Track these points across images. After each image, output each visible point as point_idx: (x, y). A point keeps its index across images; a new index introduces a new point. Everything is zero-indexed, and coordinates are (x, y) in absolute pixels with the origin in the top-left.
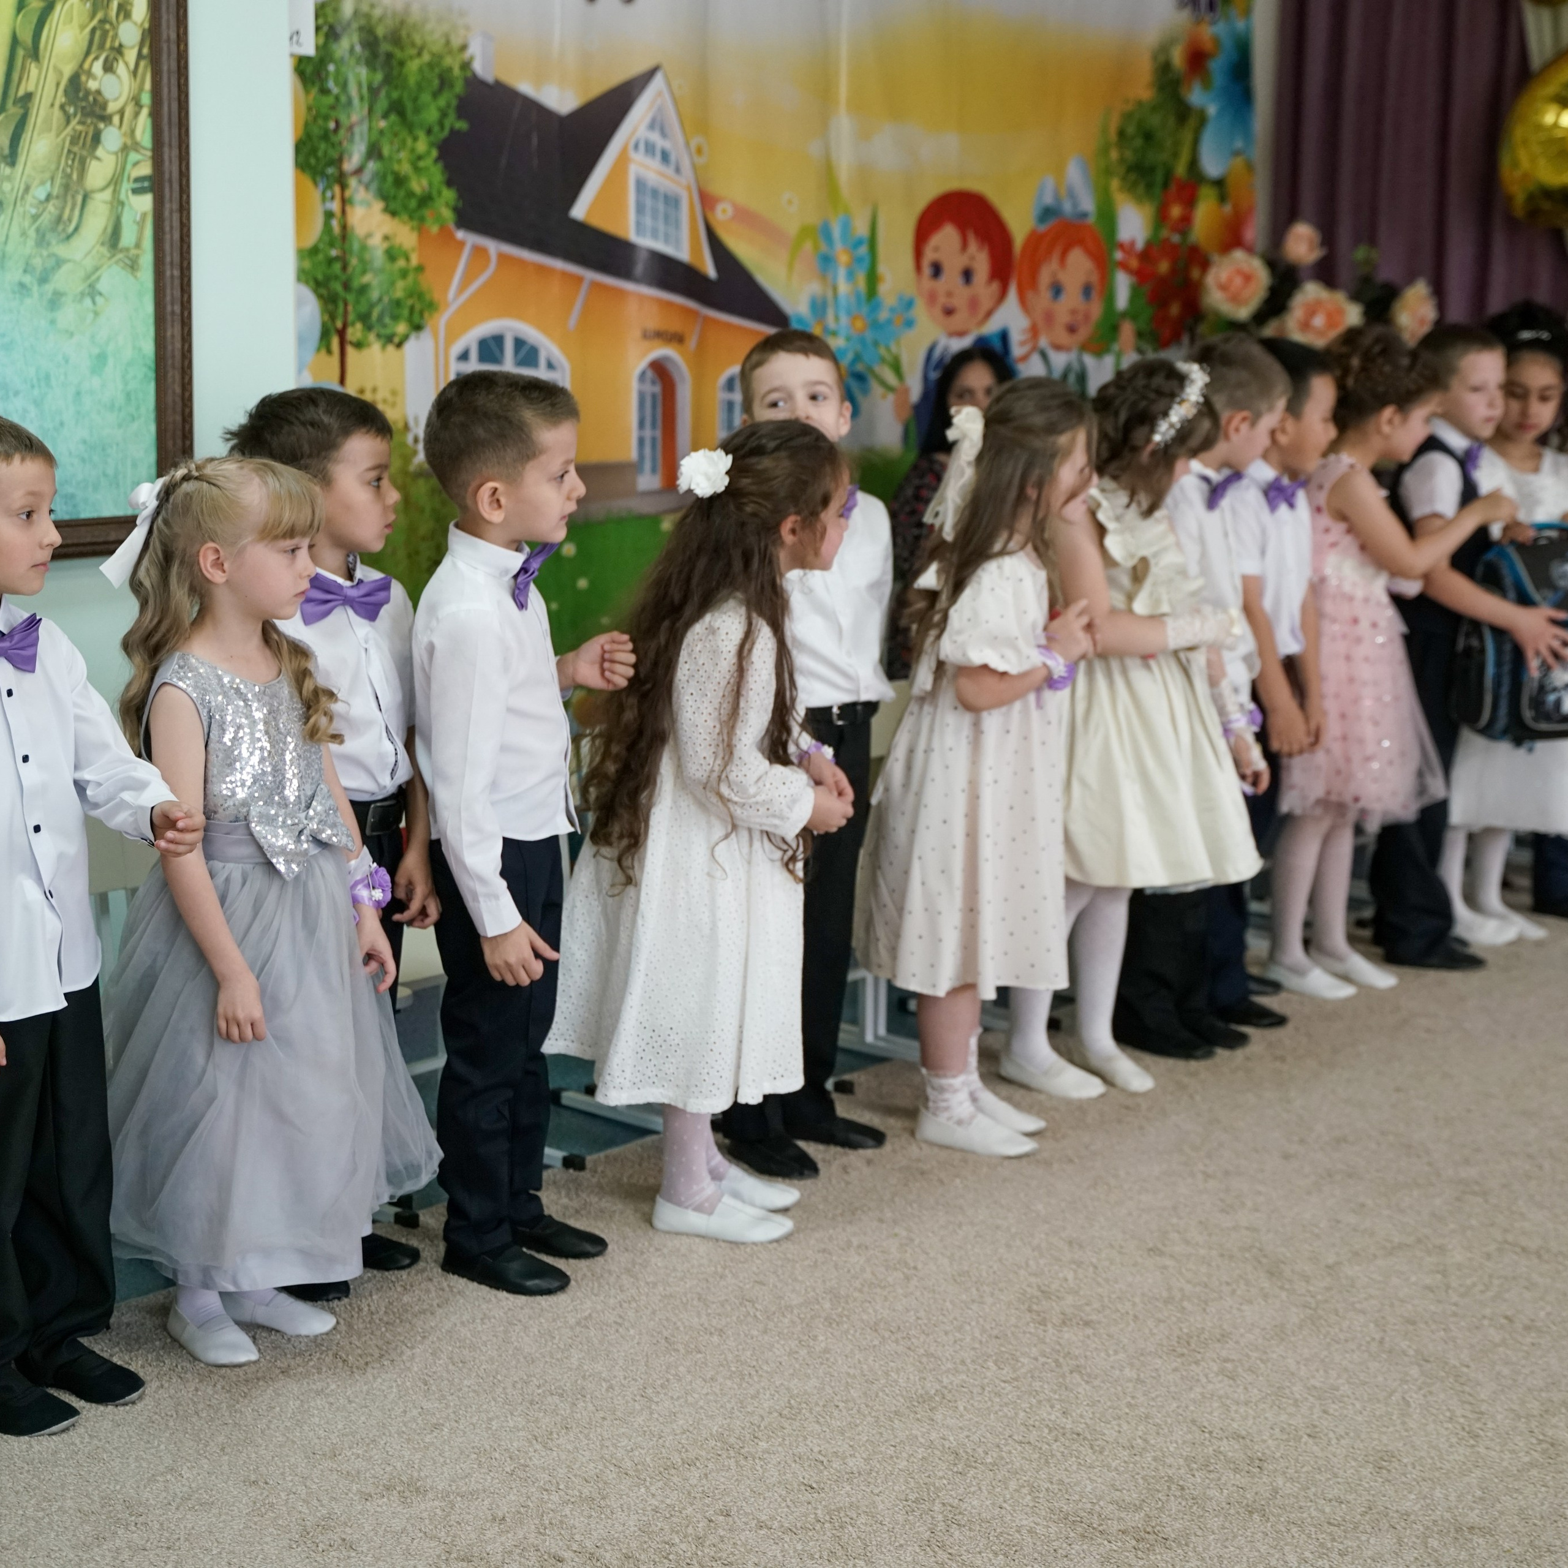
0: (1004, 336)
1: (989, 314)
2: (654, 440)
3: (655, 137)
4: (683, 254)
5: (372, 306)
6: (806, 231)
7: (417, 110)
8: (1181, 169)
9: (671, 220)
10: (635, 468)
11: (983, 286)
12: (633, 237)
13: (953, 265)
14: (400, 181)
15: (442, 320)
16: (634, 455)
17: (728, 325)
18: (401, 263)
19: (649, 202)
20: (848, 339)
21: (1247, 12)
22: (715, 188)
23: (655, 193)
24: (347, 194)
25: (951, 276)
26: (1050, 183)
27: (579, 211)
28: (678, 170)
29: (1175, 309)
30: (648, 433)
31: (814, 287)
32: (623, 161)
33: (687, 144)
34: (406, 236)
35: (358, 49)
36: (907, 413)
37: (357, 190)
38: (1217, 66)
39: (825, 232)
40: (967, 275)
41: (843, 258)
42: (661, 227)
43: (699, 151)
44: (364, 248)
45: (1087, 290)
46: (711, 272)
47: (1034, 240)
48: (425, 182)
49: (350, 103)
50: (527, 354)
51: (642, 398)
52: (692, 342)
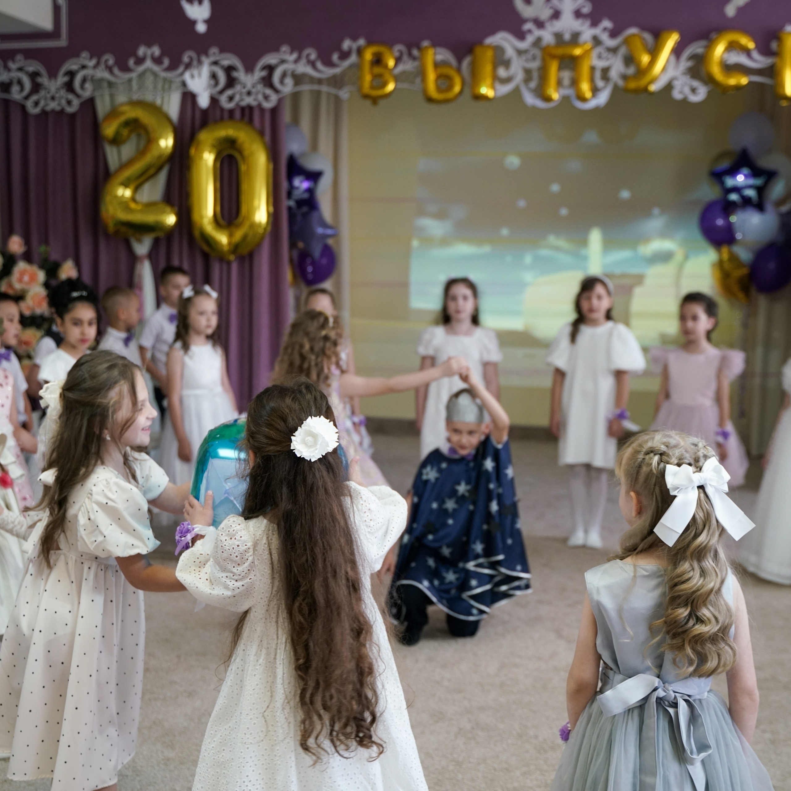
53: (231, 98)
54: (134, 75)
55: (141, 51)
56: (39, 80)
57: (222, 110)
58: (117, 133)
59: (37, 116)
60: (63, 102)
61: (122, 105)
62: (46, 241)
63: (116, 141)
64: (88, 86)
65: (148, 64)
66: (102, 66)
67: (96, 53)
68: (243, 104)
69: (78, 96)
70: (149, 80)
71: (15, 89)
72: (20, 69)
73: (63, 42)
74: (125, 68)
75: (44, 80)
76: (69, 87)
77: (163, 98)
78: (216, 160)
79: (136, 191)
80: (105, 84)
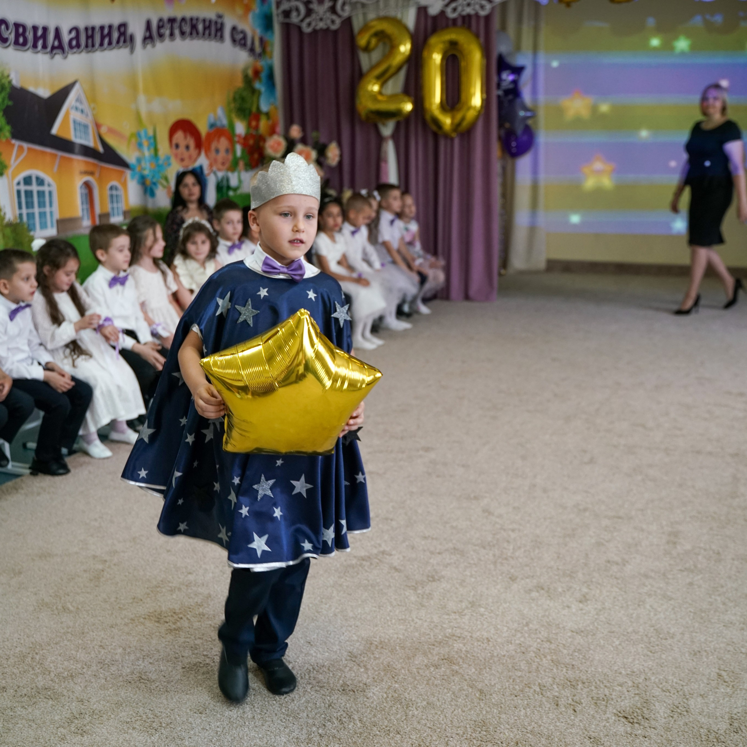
0: (201, 168)
1: (195, 160)
2: (87, 209)
3: (78, 105)
4: (91, 144)
6: (132, 135)
8: (254, 109)
9: (86, 133)
10: (81, 219)
11: (193, 150)
12: (73, 139)
13: (182, 144)
15: (9, 171)
16: (80, 214)
17: (108, 169)
19: (78, 127)
20: (150, 171)
21: (271, 57)
22: (101, 121)
23: (80, 124)
25: (182, 148)
26: (212, 115)
27: (54, 131)
28: (87, 115)
29: (256, 156)
30: (85, 207)
31: (137, 154)
32: (67, 114)
33: (90, 106)
36: (172, 195)
38: (263, 75)
39: (138, 135)
40: (187, 147)
41: (145, 144)
42: (83, 135)
43: (94, 109)
45: (227, 151)
46: (101, 149)
47: (209, 135)
50: (40, 182)
51: (82, 195)
52: (97, 175)
53: (455, 10)
56: (311, 6)
57: (448, 19)
58: (369, 43)
59: (310, 34)
60: (329, 22)
61: (372, 20)
62: (316, 128)
63: (367, 49)
64: (347, 8)
68: (464, 13)
69: (339, 16)
71: (294, 14)
75: (315, 6)
76: (333, 10)
77: (402, 13)
78: (442, 59)
79: (382, 86)
80: (359, 6)
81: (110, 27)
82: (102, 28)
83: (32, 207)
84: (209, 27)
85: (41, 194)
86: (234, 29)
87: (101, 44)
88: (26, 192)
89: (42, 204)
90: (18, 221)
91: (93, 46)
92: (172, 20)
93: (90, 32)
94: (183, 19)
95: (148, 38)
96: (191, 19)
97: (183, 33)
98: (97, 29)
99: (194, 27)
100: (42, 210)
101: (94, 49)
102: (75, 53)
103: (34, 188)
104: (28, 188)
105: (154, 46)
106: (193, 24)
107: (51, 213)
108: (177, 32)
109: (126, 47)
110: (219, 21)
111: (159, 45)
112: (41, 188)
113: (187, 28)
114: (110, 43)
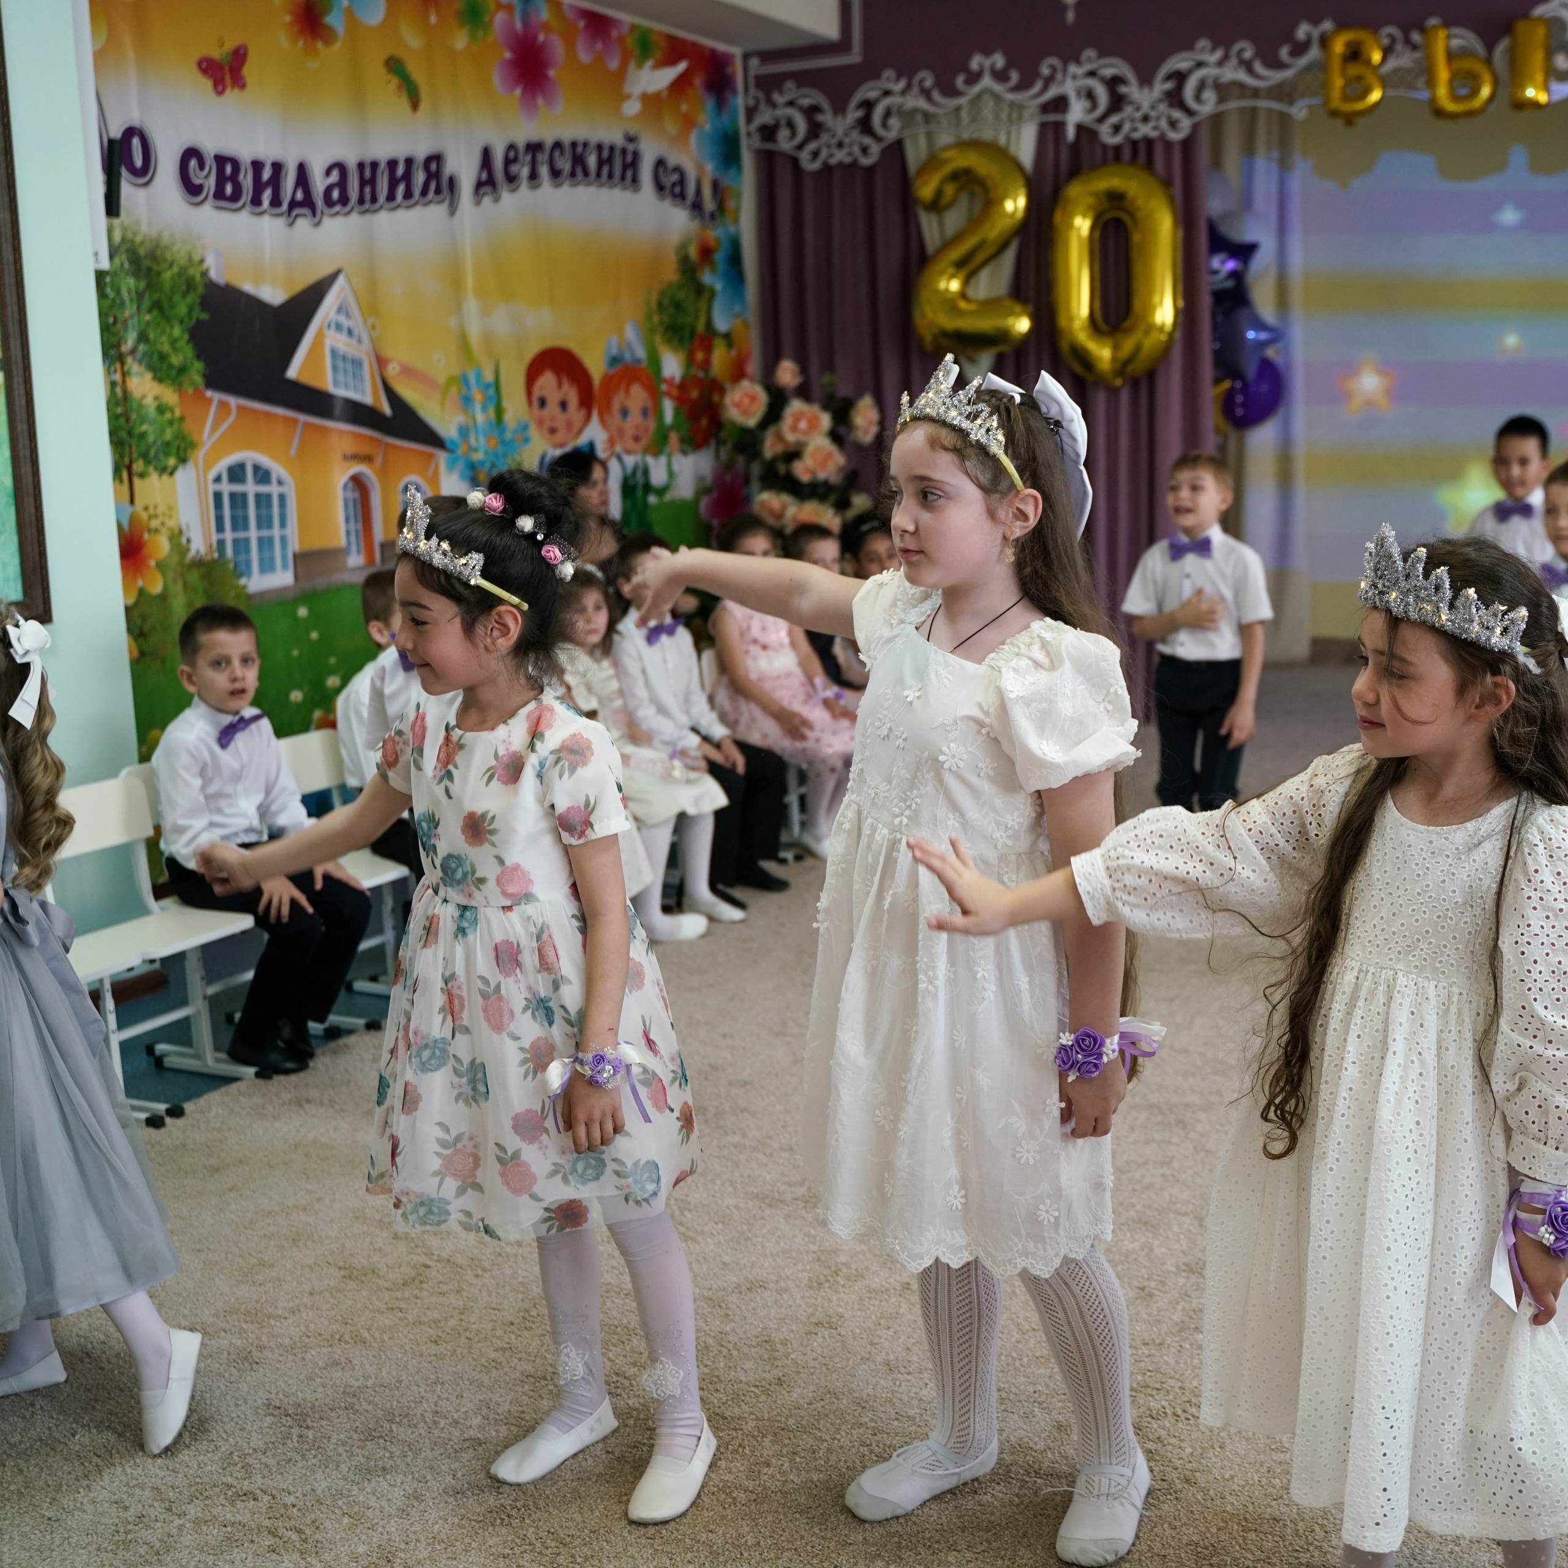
0: (592, 446)
1: (580, 432)
2: (357, 531)
3: (342, 319)
4: (367, 399)
5: (149, 448)
6: (451, 380)
7: (172, 307)
8: (701, 327)
9: (357, 376)
10: (344, 552)
11: (574, 411)
12: (331, 389)
13: (553, 398)
14: (163, 357)
15: (200, 455)
16: (343, 542)
17: (402, 449)
18: (168, 416)
19: (341, 364)
20: (486, 453)
21: (736, 220)
22: (387, 352)
23: (344, 358)
24: (126, 368)
25: (552, 407)
26: (614, 340)
27: (292, 373)
28: (360, 341)
29: (704, 422)
30: (352, 526)
31: (460, 419)
32: (320, 337)
33: (365, 322)
34: (170, 396)
35: (126, 265)
37: (132, 364)
38: (720, 257)
39: (462, 380)
40: (564, 405)
41: (478, 398)
42: (350, 380)
43: (374, 327)
44: (140, 406)
45: (645, 412)
46: (387, 410)
47: (607, 380)
48: (181, 358)
49: (123, 303)
50: (263, 475)
51: (346, 501)
52: (378, 461)
53: (1117, 128)
54: (963, 101)
55: (976, 62)
56: (820, 118)
57: (1105, 147)
58: (939, 193)
59: (817, 174)
60: (856, 150)
61: (946, 148)
62: (830, 366)
63: (936, 206)
64: (894, 121)
65: (987, 81)
66: (916, 90)
67: (906, 71)
68: (1137, 135)
69: (878, 139)
70: (988, 106)
71: (783, 133)
72: (791, 103)
73: (855, 57)
74: (950, 91)
75: (826, 118)
76: (865, 125)
77: (1009, 135)
78: (1093, 228)
79: (966, 282)
80: (919, 118)
81: (409, 161)
82: (392, 164)
83: (246, 527)
84: (610, 160)
85: (263, 500)
86: (660, 163)
87: (391, 197)
88: (233, 496)
89: (264, 522)
90: (216, 555)
91: (374, 200)
92: (534, 148)
93: (368, 171)
94: (558, 145)
95: (486, 184)
96: (574, 145)
97: (555, 173)
98: (383, 165)
99: (578, 160)
100: (265, 533)
101: (377, 205)
102: (337, 213)
103: (250, 488)
104: (237, 488)
105: (497, 200)
106: (577, 153)
107: (283, 539)
108: (544, 171)
109: (440, 202)
110: (631, 147)
111: (507, 198)
112: (263, 489)
113: (564, 164)
114: (408, 195)
